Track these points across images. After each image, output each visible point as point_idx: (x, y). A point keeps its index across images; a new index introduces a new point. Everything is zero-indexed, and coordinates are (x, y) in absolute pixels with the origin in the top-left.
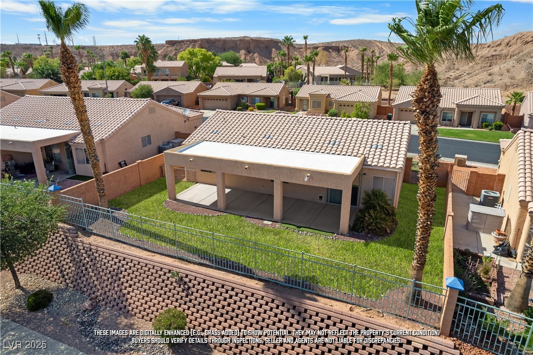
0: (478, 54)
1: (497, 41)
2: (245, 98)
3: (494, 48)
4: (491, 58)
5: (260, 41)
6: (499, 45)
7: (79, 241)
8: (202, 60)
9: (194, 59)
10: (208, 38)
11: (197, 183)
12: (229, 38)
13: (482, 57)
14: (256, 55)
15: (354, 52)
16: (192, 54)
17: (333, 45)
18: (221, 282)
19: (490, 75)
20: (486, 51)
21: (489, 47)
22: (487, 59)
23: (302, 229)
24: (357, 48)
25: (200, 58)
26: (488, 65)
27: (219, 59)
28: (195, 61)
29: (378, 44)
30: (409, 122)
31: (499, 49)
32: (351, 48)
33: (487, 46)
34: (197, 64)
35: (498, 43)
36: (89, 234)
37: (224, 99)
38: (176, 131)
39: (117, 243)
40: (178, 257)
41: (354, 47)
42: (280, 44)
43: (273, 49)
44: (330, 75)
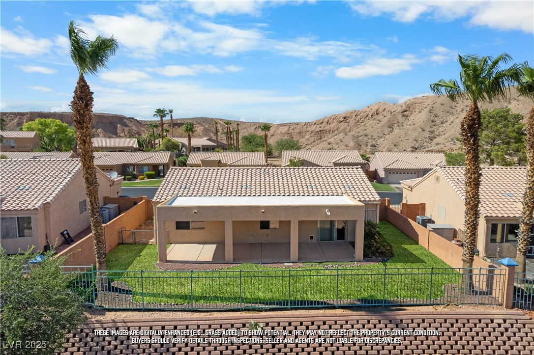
0: (308, 129)
1: (320, 120)
2: (130, 167)
3: (319, 125)
4: (320, 133)
5: (103, 116)
6: (322, 123)
7: (95, 322)
8: (57, 132)
9: (47, 130)
10: (39, 111)
11: (171, 244)
12: (66, 113)
13: (312, 132)
14: (99, 130)
15: (199, 128)
16: (46, 125)
17: (179, 122)
18: (309, 319)
19: (329, 144)
20: (314, 128)
21: (315, 124)
22: (317, 133)
23: (323, 263)
24: (202, 125)
25: (55, 129)
26: (319, 137)
27: (72, 132)
28: (48, 132)
29: (219, 121)
30: (360, 166)
31: (323, 125)
32: (196, 125)
33: (313, 123)
34: (49, 136)
35: (321, 121)
36: (103, 311)
37: (109, 169)
38: (104, 196)
39: (151, 313)
40: (242, 309)
41: (199, 123)
42: (125, 120)
43: (119, 125)
44: (202, 145)
